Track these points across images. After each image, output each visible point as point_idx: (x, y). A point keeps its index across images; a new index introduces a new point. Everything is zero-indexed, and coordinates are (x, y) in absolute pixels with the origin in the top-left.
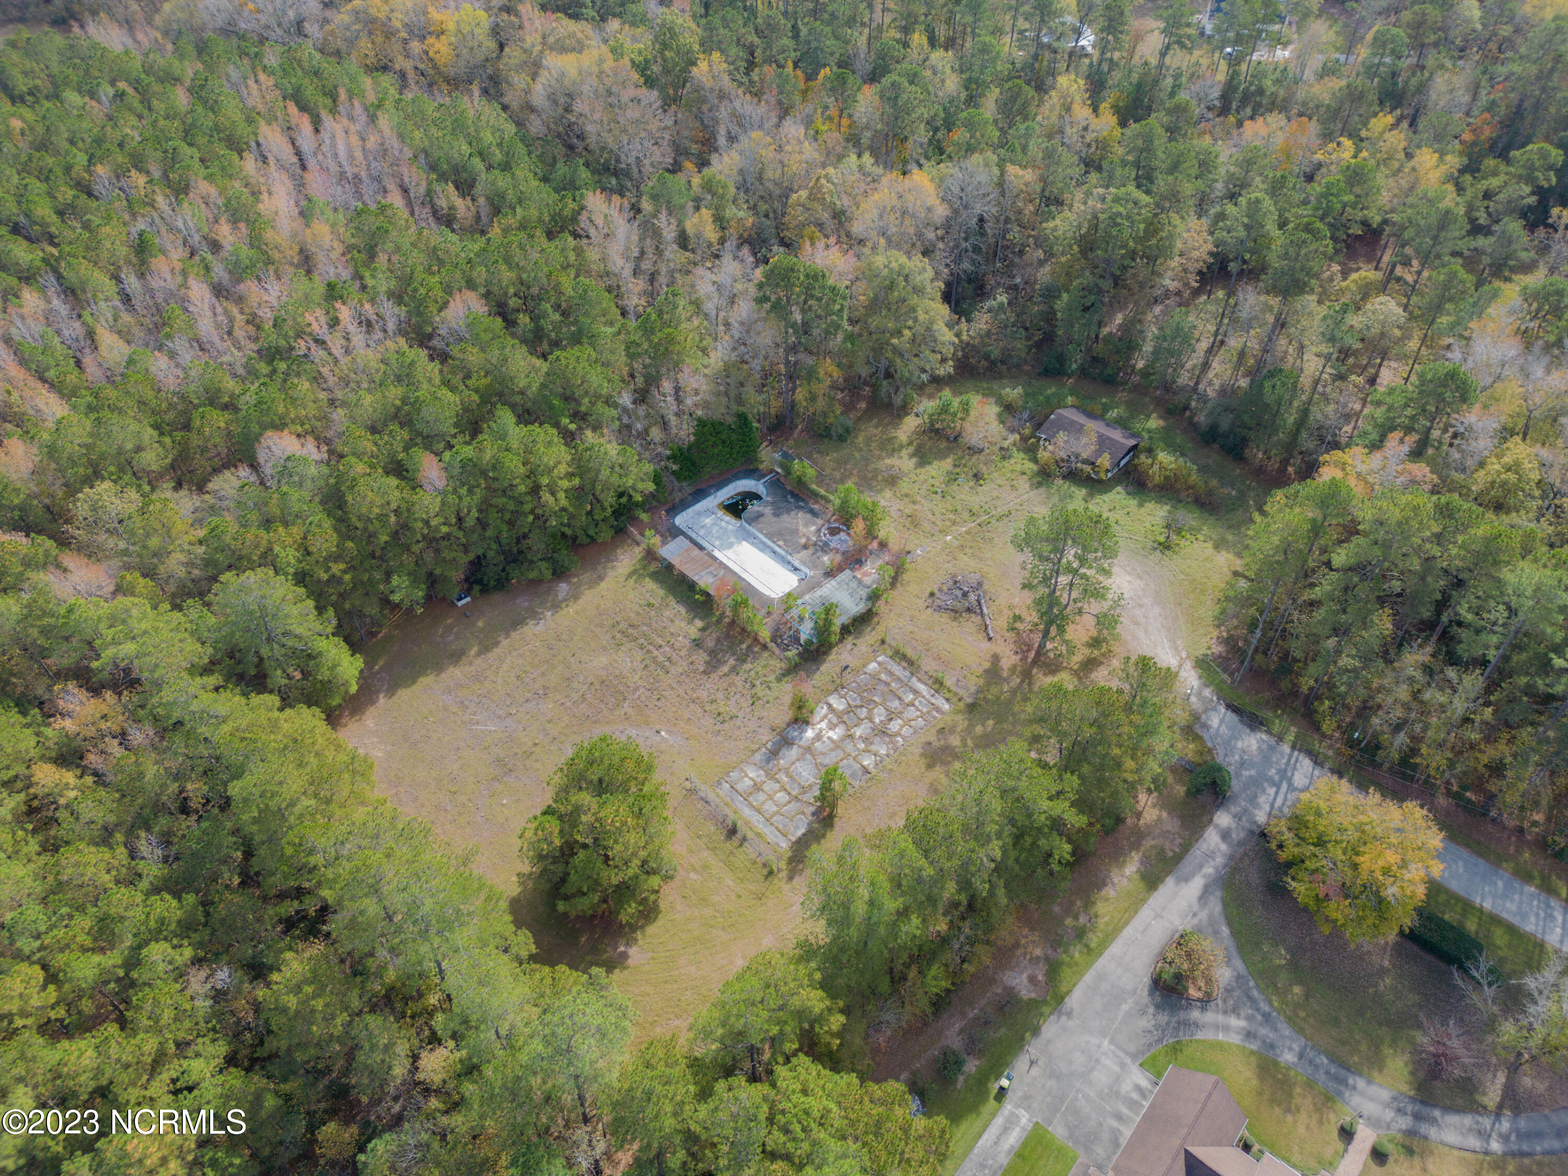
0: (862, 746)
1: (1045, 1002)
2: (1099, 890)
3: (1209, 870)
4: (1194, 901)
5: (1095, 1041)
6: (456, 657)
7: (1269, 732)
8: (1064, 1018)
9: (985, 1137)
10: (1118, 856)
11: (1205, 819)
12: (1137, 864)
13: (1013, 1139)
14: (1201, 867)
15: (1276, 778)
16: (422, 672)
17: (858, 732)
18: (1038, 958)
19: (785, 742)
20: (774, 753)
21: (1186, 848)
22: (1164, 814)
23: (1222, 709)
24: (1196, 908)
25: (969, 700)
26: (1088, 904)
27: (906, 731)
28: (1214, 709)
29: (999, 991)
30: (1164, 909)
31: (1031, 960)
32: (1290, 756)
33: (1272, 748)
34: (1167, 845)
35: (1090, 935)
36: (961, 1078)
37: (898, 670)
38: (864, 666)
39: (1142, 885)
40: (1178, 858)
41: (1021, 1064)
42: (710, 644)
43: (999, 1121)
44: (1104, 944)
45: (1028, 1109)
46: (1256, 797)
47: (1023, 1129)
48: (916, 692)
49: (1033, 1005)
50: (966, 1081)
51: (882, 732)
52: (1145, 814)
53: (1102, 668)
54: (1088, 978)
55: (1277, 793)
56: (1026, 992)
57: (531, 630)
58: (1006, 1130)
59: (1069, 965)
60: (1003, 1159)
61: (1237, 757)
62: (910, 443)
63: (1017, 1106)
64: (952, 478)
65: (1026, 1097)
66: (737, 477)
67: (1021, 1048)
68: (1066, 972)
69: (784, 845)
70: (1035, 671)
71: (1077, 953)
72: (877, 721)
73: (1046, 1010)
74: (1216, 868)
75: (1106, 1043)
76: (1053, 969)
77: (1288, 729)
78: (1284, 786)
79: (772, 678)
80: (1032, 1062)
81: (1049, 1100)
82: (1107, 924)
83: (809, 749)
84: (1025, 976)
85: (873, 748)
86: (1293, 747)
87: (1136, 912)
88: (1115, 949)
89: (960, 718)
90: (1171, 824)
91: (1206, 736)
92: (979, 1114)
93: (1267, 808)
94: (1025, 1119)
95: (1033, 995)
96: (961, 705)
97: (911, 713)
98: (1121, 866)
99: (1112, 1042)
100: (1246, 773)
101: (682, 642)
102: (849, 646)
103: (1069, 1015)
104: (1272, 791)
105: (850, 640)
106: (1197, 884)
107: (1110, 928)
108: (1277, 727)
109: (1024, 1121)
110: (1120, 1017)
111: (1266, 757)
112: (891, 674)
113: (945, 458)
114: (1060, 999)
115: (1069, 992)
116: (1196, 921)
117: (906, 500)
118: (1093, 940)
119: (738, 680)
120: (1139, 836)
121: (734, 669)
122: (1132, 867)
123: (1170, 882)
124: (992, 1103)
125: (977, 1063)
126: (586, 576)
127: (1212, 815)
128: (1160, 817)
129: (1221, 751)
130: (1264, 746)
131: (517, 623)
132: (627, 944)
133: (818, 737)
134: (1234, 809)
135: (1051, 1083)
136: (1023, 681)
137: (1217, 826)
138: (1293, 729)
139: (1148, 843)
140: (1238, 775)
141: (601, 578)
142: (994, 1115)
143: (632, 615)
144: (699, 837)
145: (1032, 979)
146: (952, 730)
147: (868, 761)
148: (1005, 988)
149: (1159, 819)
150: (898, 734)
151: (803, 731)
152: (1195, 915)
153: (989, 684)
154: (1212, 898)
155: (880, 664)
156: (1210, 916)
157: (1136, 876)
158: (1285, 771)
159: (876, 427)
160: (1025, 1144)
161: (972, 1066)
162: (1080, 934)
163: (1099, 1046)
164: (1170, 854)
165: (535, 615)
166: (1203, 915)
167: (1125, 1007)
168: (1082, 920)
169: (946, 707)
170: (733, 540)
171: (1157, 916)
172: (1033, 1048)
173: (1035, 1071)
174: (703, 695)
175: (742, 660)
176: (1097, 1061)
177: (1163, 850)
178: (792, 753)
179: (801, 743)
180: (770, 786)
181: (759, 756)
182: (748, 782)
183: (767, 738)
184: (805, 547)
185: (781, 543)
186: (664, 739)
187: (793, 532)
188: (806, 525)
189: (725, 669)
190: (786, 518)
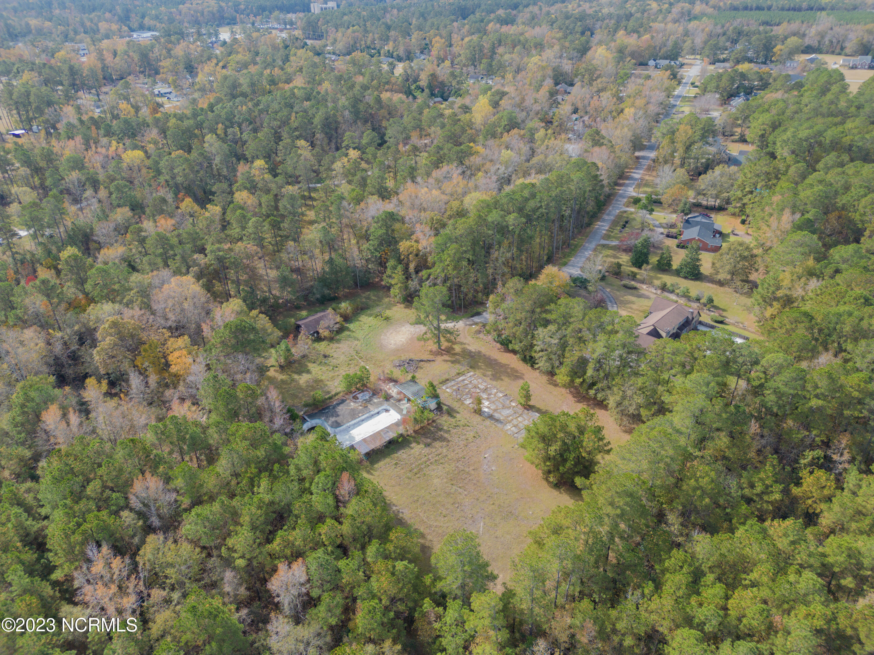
0: (492, 396)
17: (485, 396)
20: (497, 420)
27: (485, 384)
37: (452, 383)
38: (448, 393)
42: (429, 440)
48: (463, 380)
72: (479, 391)
79: (453, 420)
83: (495, 410)
85: (493, 393)
101: (427, 450)
112: (453, 386)
119: (453, 431)
121: (448, 432)
133: (489, 408)
150: (487, 386)
155: (447, 388)
169: (471, 373)
174: (462, 443)
175: (441, 430)
178: (496, 415)
179: (491, 412)
180: (515, 422)
181: (499, 425)
182: (513, 428)
183: (488, 422)
184: (366, 407)
185: (360, 415)
186: (490, 455)
187: (353, 410)
188: (350, 406)
189: (446, 435)
190: (341, 413)
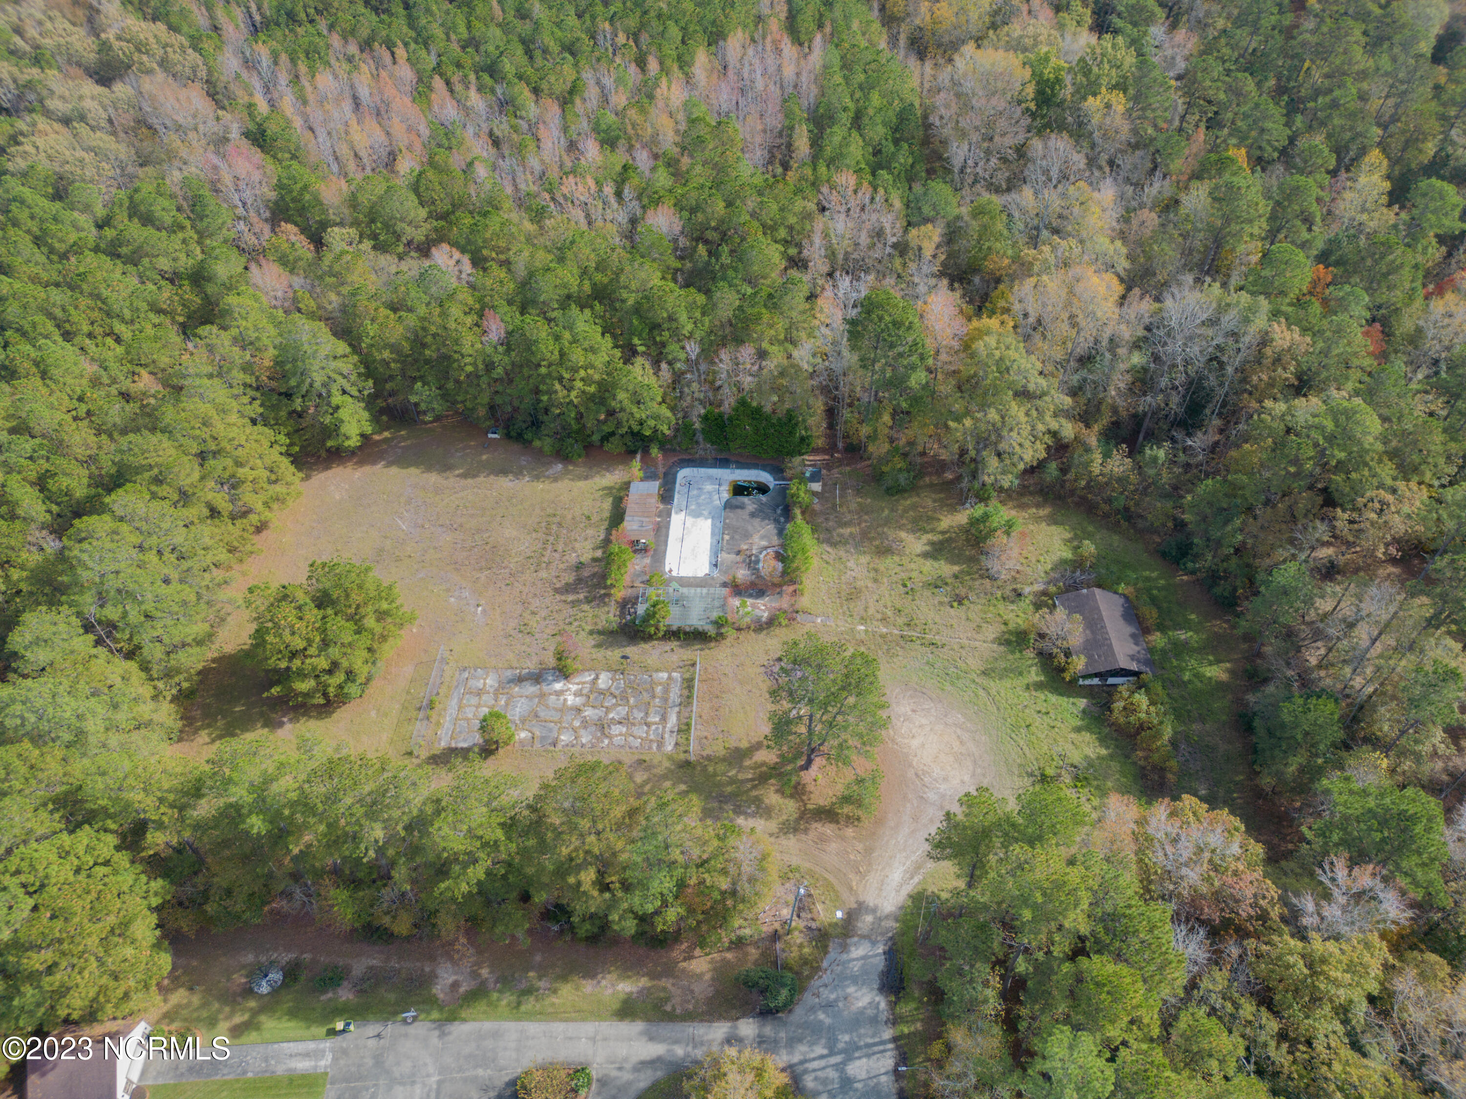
0: (577, 724)
1: (441, 1009)
2: (584, 977)
3: (680, 1051)
4: (635, 1059)
5: (431, 1069)
6: (445, 467)
7: (893, 1005)
8: (436, 1033)
9: (291, 1044)
10: (628, 968)
11: (734, 1012)
12: (635, 989)
13: (302, 1065)
14: (676, 1042)
15: (840, 1046)
16: (416, 464)
17: (589, 712)
18: (479, 975)
19: (537, 678)
20: (520, 680)
21: (688, 1017)
22: (707, 977)
23: (880, 949)
24: (628, 1066)
25: (692, 758)
26: (564, 978)
27: (618, 740)
28: (874, 943)
29: (427, 969)
30: (605, 1039)
31: (474, 972)
32: (882, 1043)
33: (874, 1020)
34: (676, 1000)
35: (532, 999)
36: (330, 995)
37: (675, 694)
38: (657, 670)
39: (616, 1006)
40: (671, 1017)
41: (372, 1029)
42: (586, 573)
43: (312, 1045)
44: (531, 1016)
45: (335, 1059)
46: (800, 1040)
47: (316, 1067)
48: (664, 719)
49: (431, 1002)
50: (330, 1000)
51: (602, 727)
52: (694, 962)
53: (833, 826)
54: (488, 1026)
55: (822, 1057)
56: (439, 990)
57: (505, 483)
58: (307, 1055)
59: (490, 1004)
60: (280, 1070)
61: (833, 996)
62: (943, 533)
63: (332, 1050)
64: (937, 584)
65: (345, 1052)
66: (764, 468)
67: (387, 1020)
68: (481, 1006)
69: (443, 744)
70: (773, 781)
71: (508, 998)
72: (611, 716)
73: (435, 1015)
74: (687, 1055)
75: (435, 1079)
76: (478, 993)
77: (913, 1022)
78: (838, 1059)
79: (588, 628)
80: (378, 1036)
81: (353, 1069)
82: (553, 1004)
83: (542, 696)
84: (454, 978)
85: (582, 732)
86: (895, 1039)
87: (583, 1020)
88: (533, 1028)
89: (667, 764)
90: (702, 989)
91: (832, 954)
92: (308, 1028)
93: (796, 1059)
94: (326, 1062)
95: (441, 996)
96: (682, 756)
97: (641, 731)
98: (623, 977)
99: (440, 1083)
100: (821, 1016)
101: (572, 558)
102: (668, 648)
103: (443, 1035)
104: (820, 1050)
105: (674, 644)
106: (656, 1050)
107: (550, 1010)
108: (906, 1008)
109: (322, 1063)
110: (467, 1074)
111: (858, 1021)
112: (666, 690)
113: (953, 563)
114: (452, 1018)
115: (464, 1020)
116: (614, 1073)
117: (872, 574)
118: (529, 1004)
119: (568, 611)
120: (669, 970)
121: (574, 603)
122: (627, 987)
123: (639, 1026)
124: (323, 1030)
125: (351, 997)
126: (580, 470)
127: (744, 1015)
128: (702, 975)
129: (826, 978)
130: (870, 1012)
131: (503, 471)
132: (291, 720)
133: (559, 693)
134: (768, 1030)
135: (369, 1062)
136: (752, 780)
137: (736, 1028)
138: (919, 1026)
139: (666, 983)
140: (812, 1009)
141: (586, 478)
142: (314, 1039)
143: (570, 517)
144: (408, 692)
145: (455, 985)
146: (649, 768)
147: (564, 738)
148: (433, 971)
149: (700, 976)
150: (610, 737)
151: (556, 680)
152: (620, 1069)
153: (724, 760)
154: (649, 1072)
155: (670, 678)
156: (630, 1083)
157: (622, 996)
158: (858, 1048)
159: (935, 501)
160: (303, 1076)
161: (345, 995)
162: (529, 991)
163: (428, 1076)
164: (668, 1008)
165: (518, 474)
166: (626, 1076)
167: (480, 1072)
168: (542, 984)
169: (669, 748)
170: (705, 513)
171: (593, 1040)
172: (391, 1029)
173: (372, 1043)
174: (535, 603)
175: (588, 600)
176: (413, 1083)
177: (667, 999)
178: (530, 689)
179: (545, 688)
180: (488, 699)
181: (509, 673)
182: (480, 684)
183: (531, 665)
184: (738, 553)
185: (727, 537)
186: (476, 613)
187: (747, 536)
188: (762, 538)
189: (570, 598)
190: (756, 522)
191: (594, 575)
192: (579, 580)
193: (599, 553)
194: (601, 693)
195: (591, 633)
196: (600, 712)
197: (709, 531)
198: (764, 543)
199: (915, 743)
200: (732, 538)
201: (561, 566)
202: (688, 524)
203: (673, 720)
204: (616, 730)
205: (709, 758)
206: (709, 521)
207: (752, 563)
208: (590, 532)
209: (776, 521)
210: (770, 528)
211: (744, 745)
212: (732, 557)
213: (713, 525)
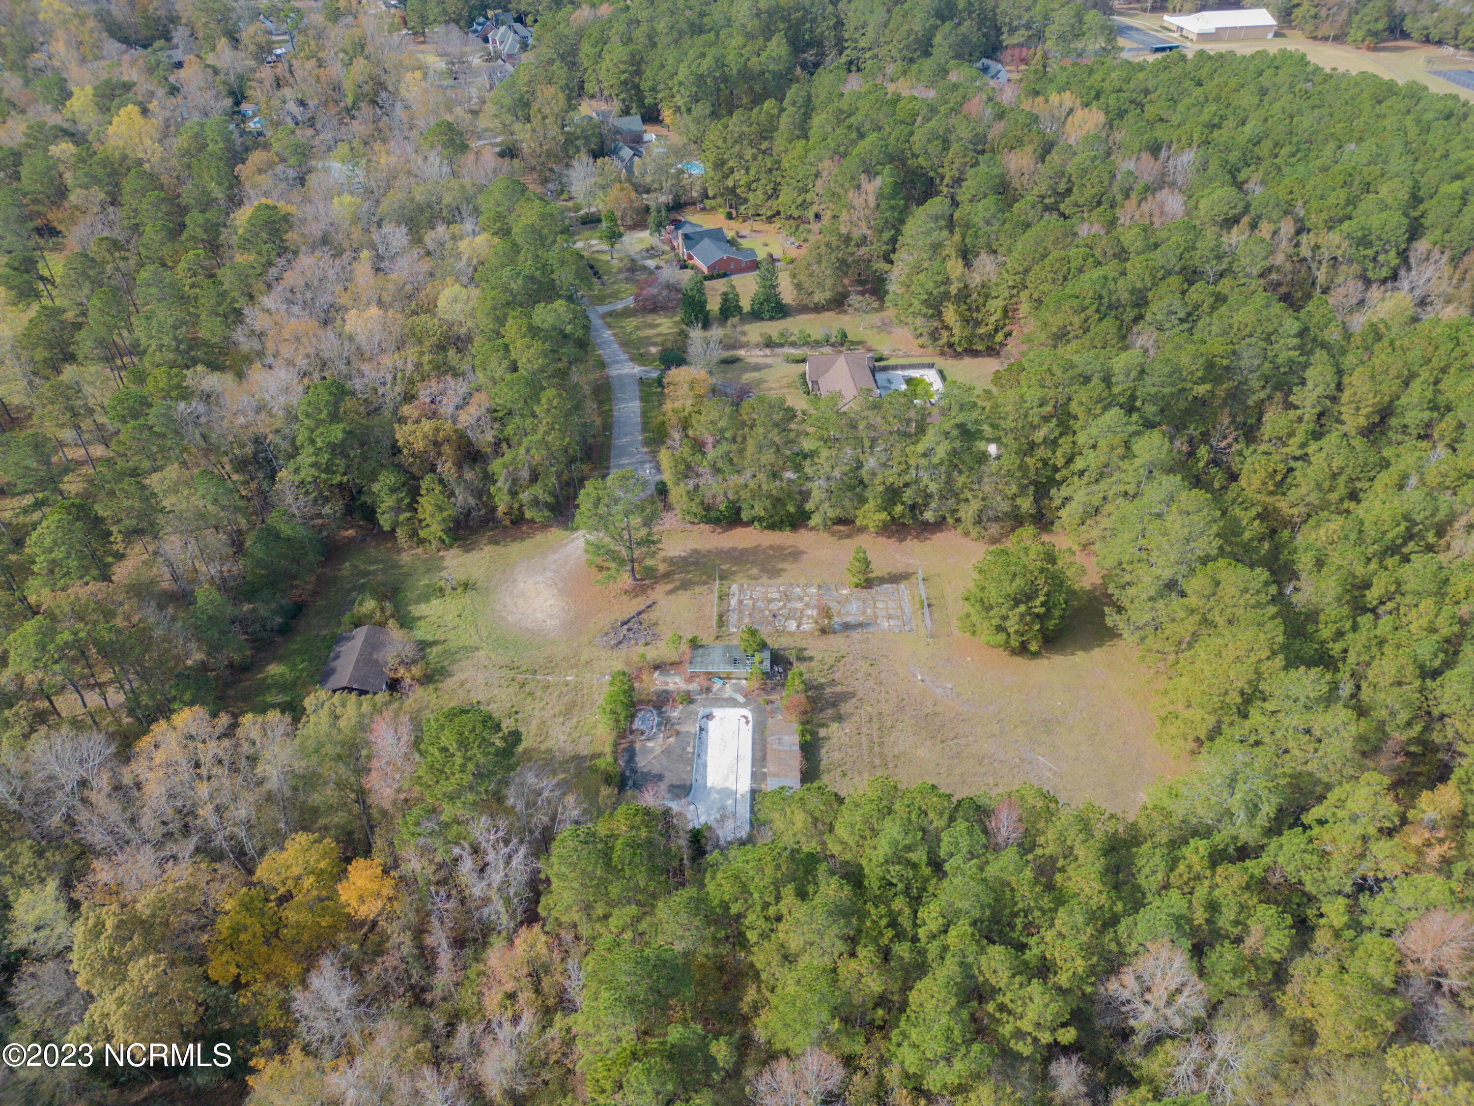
0: (807, 599)
17: (799, 605)
19: (847, 627)
20: (860, 625)
25: (717, 582)
37: (736, 618)
42: (830, 712)
48: (740, 602)
51: (787, 597)
69: (903, 586)
70: (660, 574)
79: (814, 663)
85: (801, 593)
101: (848, 727)
112: (740, 619)
119: (838, 676)
136: (675, 574)
146: (749, 576)
147: (814, 590)
150: (779, 591)
151: (831, 626)
153: (695, 583)
155: (739, 628)
174: (870, 683)
175: (821, 687)
180: (881, 613)
181: (871, 630)
182: (892, 622)
183: (856, 635)
184: (678, 733)
185: (690, 749)
186: (922, 674)
187: (667, 752)
188: (652, 750)
189: (838, 689)
190: (656, 769)
191: (822, 710)
192: (834, 705)
193: (822, 732)
194: (793, 618)
195: (811, 659)
196: (789, 605)
197: (710, 769)
198: (650, 744)
199: (551, 602)
200: (684, 749)
201: (857, 718)
202: (733, 778)
203: (733, 602)
204: (776, 595)
205: (705, 583)
206: (709, 784)
207: (666, 723)
208: (837, 755)
209: (634, 771)
210: (643, 762)
211: (680, 592)
212: (684, 728)
213: (705, 777)
